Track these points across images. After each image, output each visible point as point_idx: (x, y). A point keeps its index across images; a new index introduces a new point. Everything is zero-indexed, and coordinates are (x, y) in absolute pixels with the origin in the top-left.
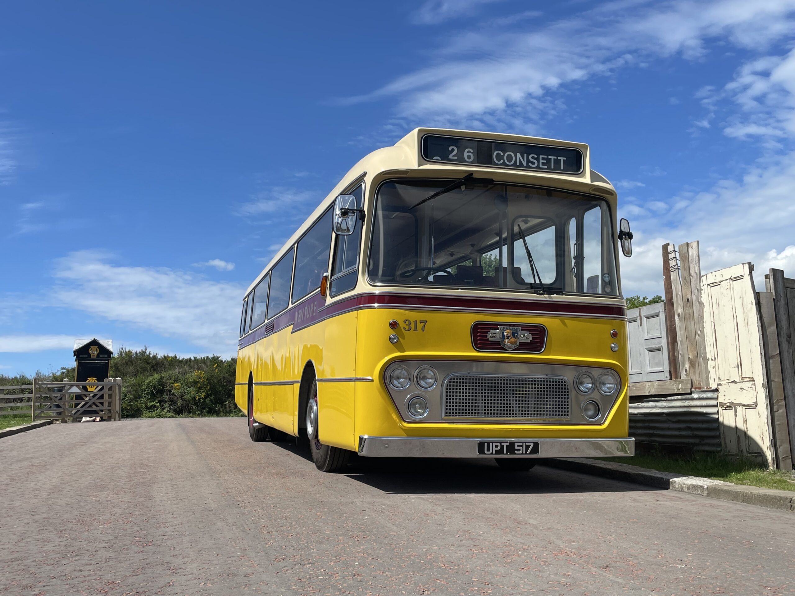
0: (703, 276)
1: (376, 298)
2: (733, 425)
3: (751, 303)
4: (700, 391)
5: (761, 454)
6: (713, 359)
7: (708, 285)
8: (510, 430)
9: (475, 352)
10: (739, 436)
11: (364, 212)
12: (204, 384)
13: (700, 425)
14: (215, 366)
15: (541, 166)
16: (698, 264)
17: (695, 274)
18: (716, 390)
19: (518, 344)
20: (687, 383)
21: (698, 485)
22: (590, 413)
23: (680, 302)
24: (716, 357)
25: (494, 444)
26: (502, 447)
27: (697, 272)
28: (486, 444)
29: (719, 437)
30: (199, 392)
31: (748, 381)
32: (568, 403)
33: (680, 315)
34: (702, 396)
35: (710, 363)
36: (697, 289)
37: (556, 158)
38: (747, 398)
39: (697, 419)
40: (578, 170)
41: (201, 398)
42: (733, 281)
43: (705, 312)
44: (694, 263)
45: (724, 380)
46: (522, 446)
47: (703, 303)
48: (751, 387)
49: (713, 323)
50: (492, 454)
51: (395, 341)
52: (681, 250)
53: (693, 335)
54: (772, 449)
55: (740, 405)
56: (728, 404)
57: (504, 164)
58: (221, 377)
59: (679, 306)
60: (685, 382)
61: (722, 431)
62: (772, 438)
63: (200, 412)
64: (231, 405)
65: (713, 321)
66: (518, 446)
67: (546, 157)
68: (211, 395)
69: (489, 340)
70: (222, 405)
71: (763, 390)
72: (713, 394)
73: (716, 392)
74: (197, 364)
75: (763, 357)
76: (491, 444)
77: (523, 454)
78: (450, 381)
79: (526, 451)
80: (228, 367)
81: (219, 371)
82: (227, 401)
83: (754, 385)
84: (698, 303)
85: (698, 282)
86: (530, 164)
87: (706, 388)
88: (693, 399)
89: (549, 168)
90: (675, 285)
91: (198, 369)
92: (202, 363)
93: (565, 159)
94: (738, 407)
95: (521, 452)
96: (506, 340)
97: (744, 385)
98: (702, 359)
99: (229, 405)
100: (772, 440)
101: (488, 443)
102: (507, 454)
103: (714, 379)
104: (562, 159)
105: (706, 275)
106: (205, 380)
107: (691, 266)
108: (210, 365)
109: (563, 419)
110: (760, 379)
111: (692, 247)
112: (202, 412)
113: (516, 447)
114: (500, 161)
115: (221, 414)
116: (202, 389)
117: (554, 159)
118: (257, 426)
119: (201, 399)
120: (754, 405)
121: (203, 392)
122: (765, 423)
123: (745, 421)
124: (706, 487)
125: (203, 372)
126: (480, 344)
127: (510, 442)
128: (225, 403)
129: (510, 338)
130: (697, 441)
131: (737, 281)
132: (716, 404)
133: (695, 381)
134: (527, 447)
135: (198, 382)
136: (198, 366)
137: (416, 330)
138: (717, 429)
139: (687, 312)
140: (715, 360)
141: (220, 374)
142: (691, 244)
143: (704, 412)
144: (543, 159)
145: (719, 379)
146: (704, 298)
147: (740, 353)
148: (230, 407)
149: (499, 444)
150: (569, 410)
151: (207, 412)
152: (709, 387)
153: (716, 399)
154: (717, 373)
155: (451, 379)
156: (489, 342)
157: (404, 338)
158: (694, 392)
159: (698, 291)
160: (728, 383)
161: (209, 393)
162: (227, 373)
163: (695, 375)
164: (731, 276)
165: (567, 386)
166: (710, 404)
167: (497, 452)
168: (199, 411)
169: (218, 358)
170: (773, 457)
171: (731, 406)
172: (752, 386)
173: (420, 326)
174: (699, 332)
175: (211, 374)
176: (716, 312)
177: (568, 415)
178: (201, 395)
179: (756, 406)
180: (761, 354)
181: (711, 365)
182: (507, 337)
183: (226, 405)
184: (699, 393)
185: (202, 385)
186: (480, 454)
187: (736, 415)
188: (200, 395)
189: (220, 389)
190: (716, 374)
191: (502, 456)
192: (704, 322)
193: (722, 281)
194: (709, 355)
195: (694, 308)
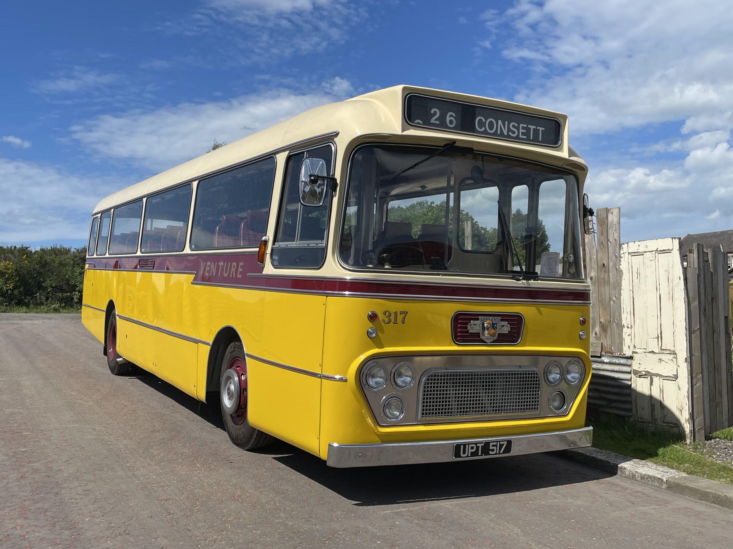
0: (624, 244)
1: (349, 285)
2: (647, 392)
3: (679, 278)
4: (612, 356)
5: (677, 424)
6: (629, 326)
7: (629, 253)
8: (485, 428)
9: (454, 346)
10: (653, 404)
11: (336, 180)
12: (12, 276)
13: (610, 389)
14: (24, 257)
15: (521, 136)
16: (618, 231)
17: (614, 240)
18: (631, 358)
19: (497, 335)
20: (597, 347)
21: (654, 477)
22: (556, 404)
23: (594, 265)
24: (633, 325)
25: (470, 446)
26: (478, 448)
27: (616, 238)
28: (462, 446)
29: (630, 403)
30: (6, 283)
31: (668, 354)
32: (538, 396)
33: (594, 278)
34: (614, 361)
35: (625, 330)
36: (615, 255)
37: (535, 127)
38: (667, 370)
39: (607, 383)
40: (556, 143)
41: (9, 289)
42: (658, 253)
43: (623, 280)
44: (614, 229)
45: (640, 349)
46: (496, 446)
47: (622, 270)
48: (671, 360)
49: (631, 292)
50: (468, 456)
51: (374, 335)
52: (599, 214)
53: (607, 300)
54: (691, 422)
55: (657, 375)
56: (644, 373)
57: (485, 132)
58: (31, 269)
59: (593, 269)
60: (594, 345)
61: (634, 398)
62: (691, 411)
63: (7, 304)
64: (42, 297)
65: (631, 289)
66: (493, 446)
67: (525, 126)
68: (20, 286)
69: (469, 332)
70: (33, 297)
71: (685, 365)
72: (627, 360)
73: (631, 359)
74: (5, 254)
75: (688, 333)
76: (467, 446)
77: (496, 454)
78: (429, 378)
79: (500, 451)
80: (39, 259)
81: (29, 263)
82: (37, 293)
83: (676, 358)
84: (615, 269)
85: (618, 248)
86: (510, 133)
87: (619, 353)
88: (603, 363)
89: (528, 139)
90: (590, 248)
91: (5, 260)
92: (9, 253)
93: (543, 129)
94: (655, 377)
95: (494, 452)
96: (486, 332)
97: (663, 357)
98: (616, 325)
99: (40, 297)
100: (691, 413)
101: (465, 445)
102: (481, 455)
103: (629, 347)
104: (541, 129)
105: (628, 243)
106: (14, 271)
107: (610, 231)
108: (18, 256)
109: (533, 413)
110: (682, 352)
111: (612, 213)
112: (10, 304)
113: (491, 448)
114: (481, 128)
115: (32, 306)
116: (10, 280)
117: (533, 129)
118: (121, 361)
119: (9, 291)
120: (673, 377)
121: (11, 283)
122: (686, 396)
123: (662, 391)
124: (665, 480)
125: (11, 263)
126: (459, 336)
127: (485, 442)
128: (35, 295)
129: (490, 329)
130: (604, 403)
131: (663, 254)
132: (630, 371)
133: (606, 345)
134: (501, 446)
135: (6, 273)
136: (5, 256)
137: (395, 323)
138: (629, 395)
139: (602, 276)
140: (631, 328)
141: (30, 266)
142: (612, 210)
143: (616, 377)
144: (523, 128)
145: (635, 347)
146: (624, 266)
147: (661, 325)
148: (41, 299)
149: (474, 446)
150: (539, 403)
151: (15, 304)
152: (622, 354)
153: (630, 366)
154: (633, 340)
155: (429, 377)
156: (469, 334)
157: (383, 332)
158: (604, 356)
159: (616, 257)
160: (645, 352)
161: (18, 284)
162: (38, 265)
163: (606, 340)
164: (658, 249)
165: (539, 378)
166: (623, 370)
167: (473, 454)
168: (7, 302)
169: (27, 248)
170: (691, 429)
171: (648, 375)
172: (673, 359)
173: (400, 317)
174: (614, 299)
175: (20, 265)
176: (636, 281)
177: (537, 408)
178: (10, 286)
179: (676, 378)
180: (686, 329)
181: (626, 333)
182: (487, 328)
183: (36, 297)
184: (611, 358)
185: (10, 276)
186: (456, 458)
187: (651, 384)
188: (8, 287)
189: (30, 281)
190: (631, 342)
191: (476, 458)
192: (621, 290)
193: (646, 252)
194: (624, 322)
195: (611, 274)
